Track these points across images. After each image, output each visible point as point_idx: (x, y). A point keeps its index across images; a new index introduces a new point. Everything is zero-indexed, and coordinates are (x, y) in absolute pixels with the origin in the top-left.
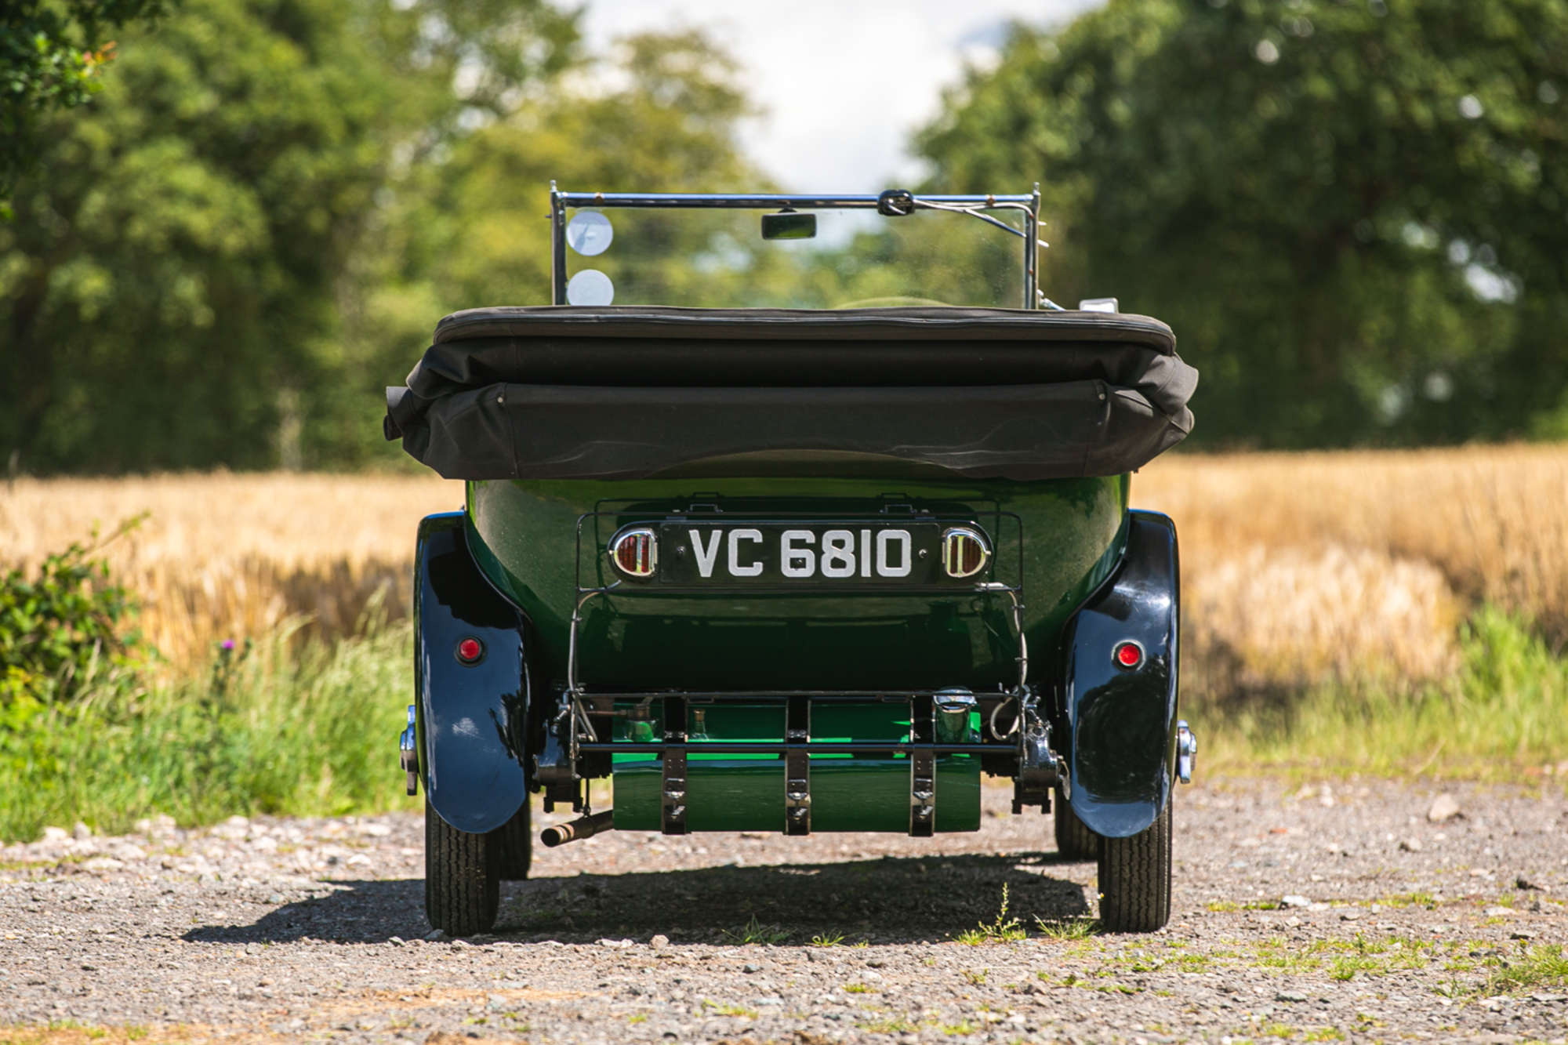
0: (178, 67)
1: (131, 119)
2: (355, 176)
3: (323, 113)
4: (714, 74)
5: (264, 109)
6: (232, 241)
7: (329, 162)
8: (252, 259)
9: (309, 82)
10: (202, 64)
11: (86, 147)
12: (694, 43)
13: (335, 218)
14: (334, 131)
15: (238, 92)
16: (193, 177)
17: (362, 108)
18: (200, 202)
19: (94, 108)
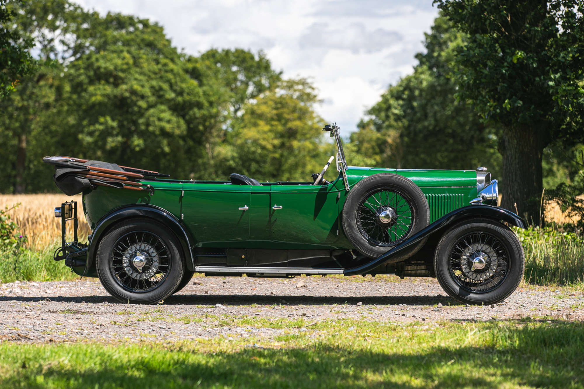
0: (166, 86)
1: (152, 99)
2: (212, 116)
3: (203, 100)
4: (308, 90)
5: (187, 98)
6: (177, 132)
7: (205, 112)
8: (182, 137)
9: (200, 91)
10: (171, 86)
11: (140, 107)
12: (303, 83)
13: (205, 128)
14: (206, 104)
15: (180, 93)
16: (167, 115)
17: (213, 99)
18: (169, 122)
19: (143, 97)
